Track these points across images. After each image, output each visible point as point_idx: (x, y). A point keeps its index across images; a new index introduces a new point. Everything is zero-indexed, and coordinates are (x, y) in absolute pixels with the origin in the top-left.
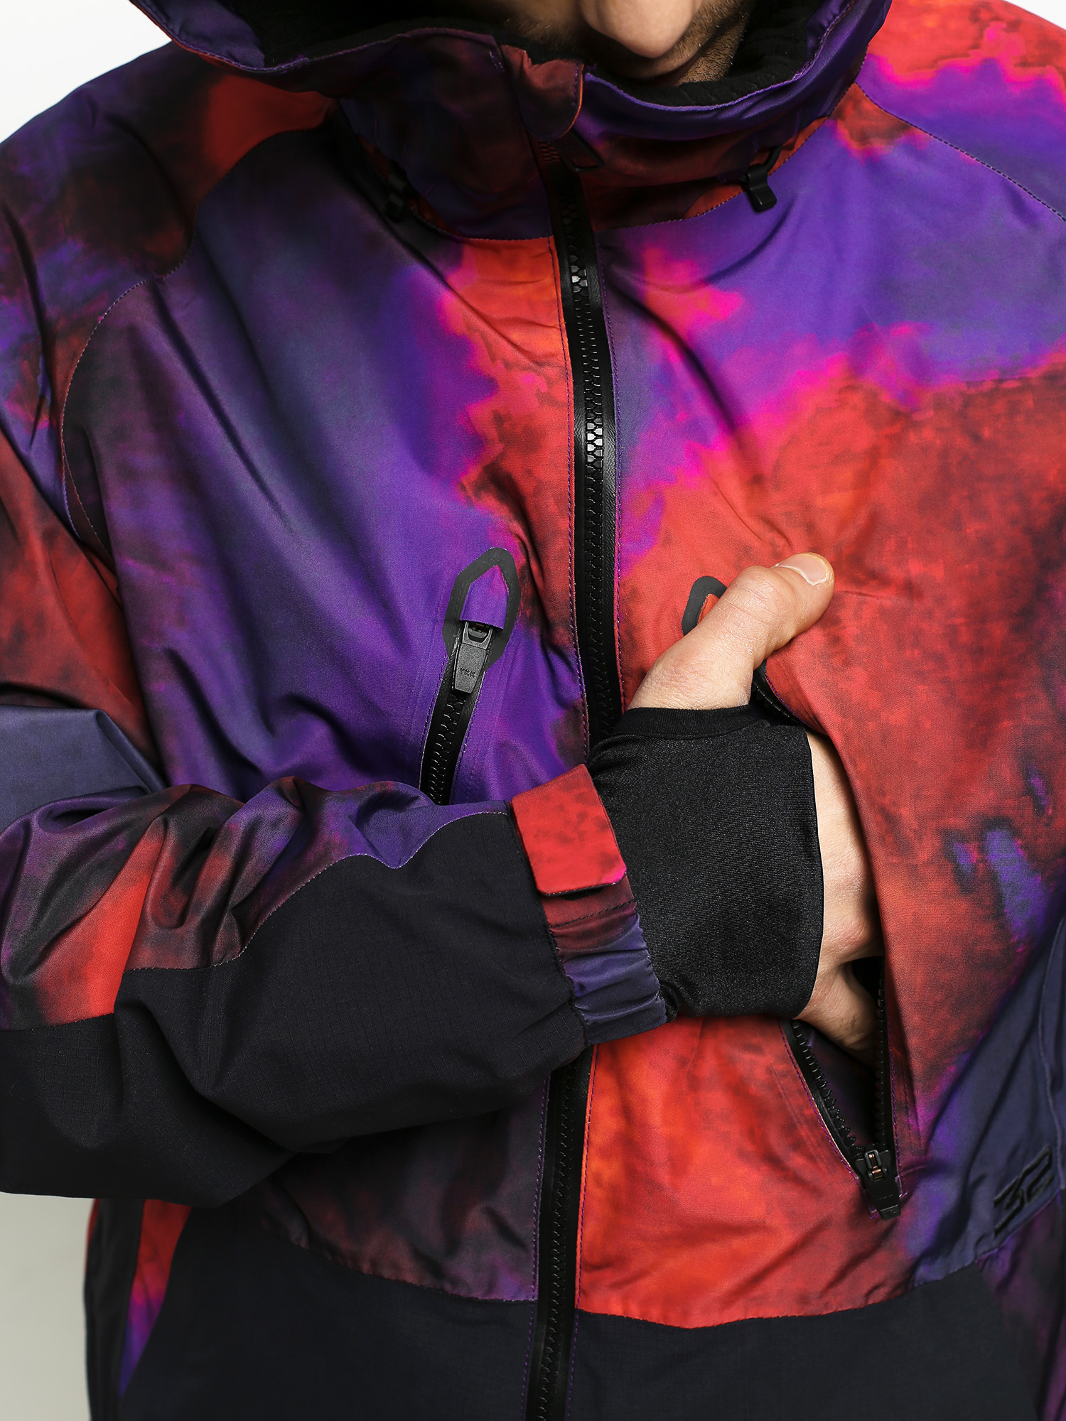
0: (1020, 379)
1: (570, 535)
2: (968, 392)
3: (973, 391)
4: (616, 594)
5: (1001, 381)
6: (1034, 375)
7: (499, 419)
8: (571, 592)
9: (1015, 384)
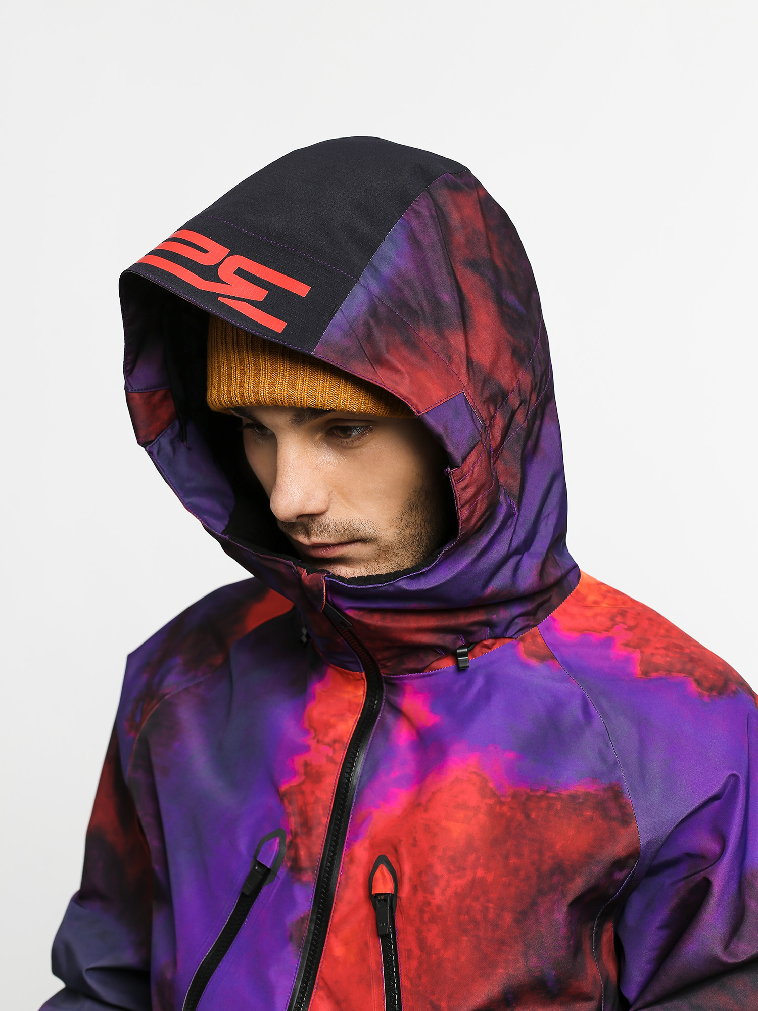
0: (558, 793)
1: (326, 827)
2: (530, 794)
3: (532, 793)
4: (342, 859)
5: (547, 792)
6: (565, 793)
7: (306, 765)
8: (320, 855)
9: (554, 795)
